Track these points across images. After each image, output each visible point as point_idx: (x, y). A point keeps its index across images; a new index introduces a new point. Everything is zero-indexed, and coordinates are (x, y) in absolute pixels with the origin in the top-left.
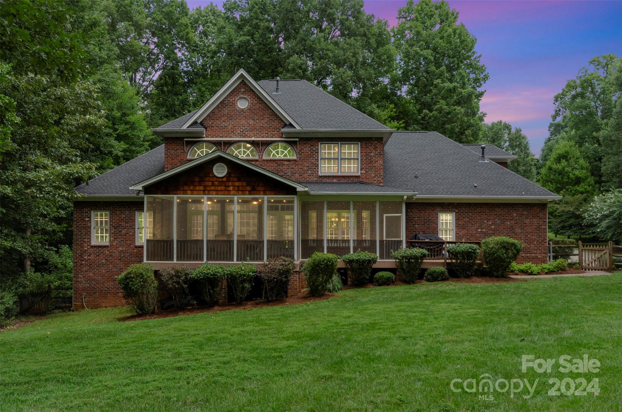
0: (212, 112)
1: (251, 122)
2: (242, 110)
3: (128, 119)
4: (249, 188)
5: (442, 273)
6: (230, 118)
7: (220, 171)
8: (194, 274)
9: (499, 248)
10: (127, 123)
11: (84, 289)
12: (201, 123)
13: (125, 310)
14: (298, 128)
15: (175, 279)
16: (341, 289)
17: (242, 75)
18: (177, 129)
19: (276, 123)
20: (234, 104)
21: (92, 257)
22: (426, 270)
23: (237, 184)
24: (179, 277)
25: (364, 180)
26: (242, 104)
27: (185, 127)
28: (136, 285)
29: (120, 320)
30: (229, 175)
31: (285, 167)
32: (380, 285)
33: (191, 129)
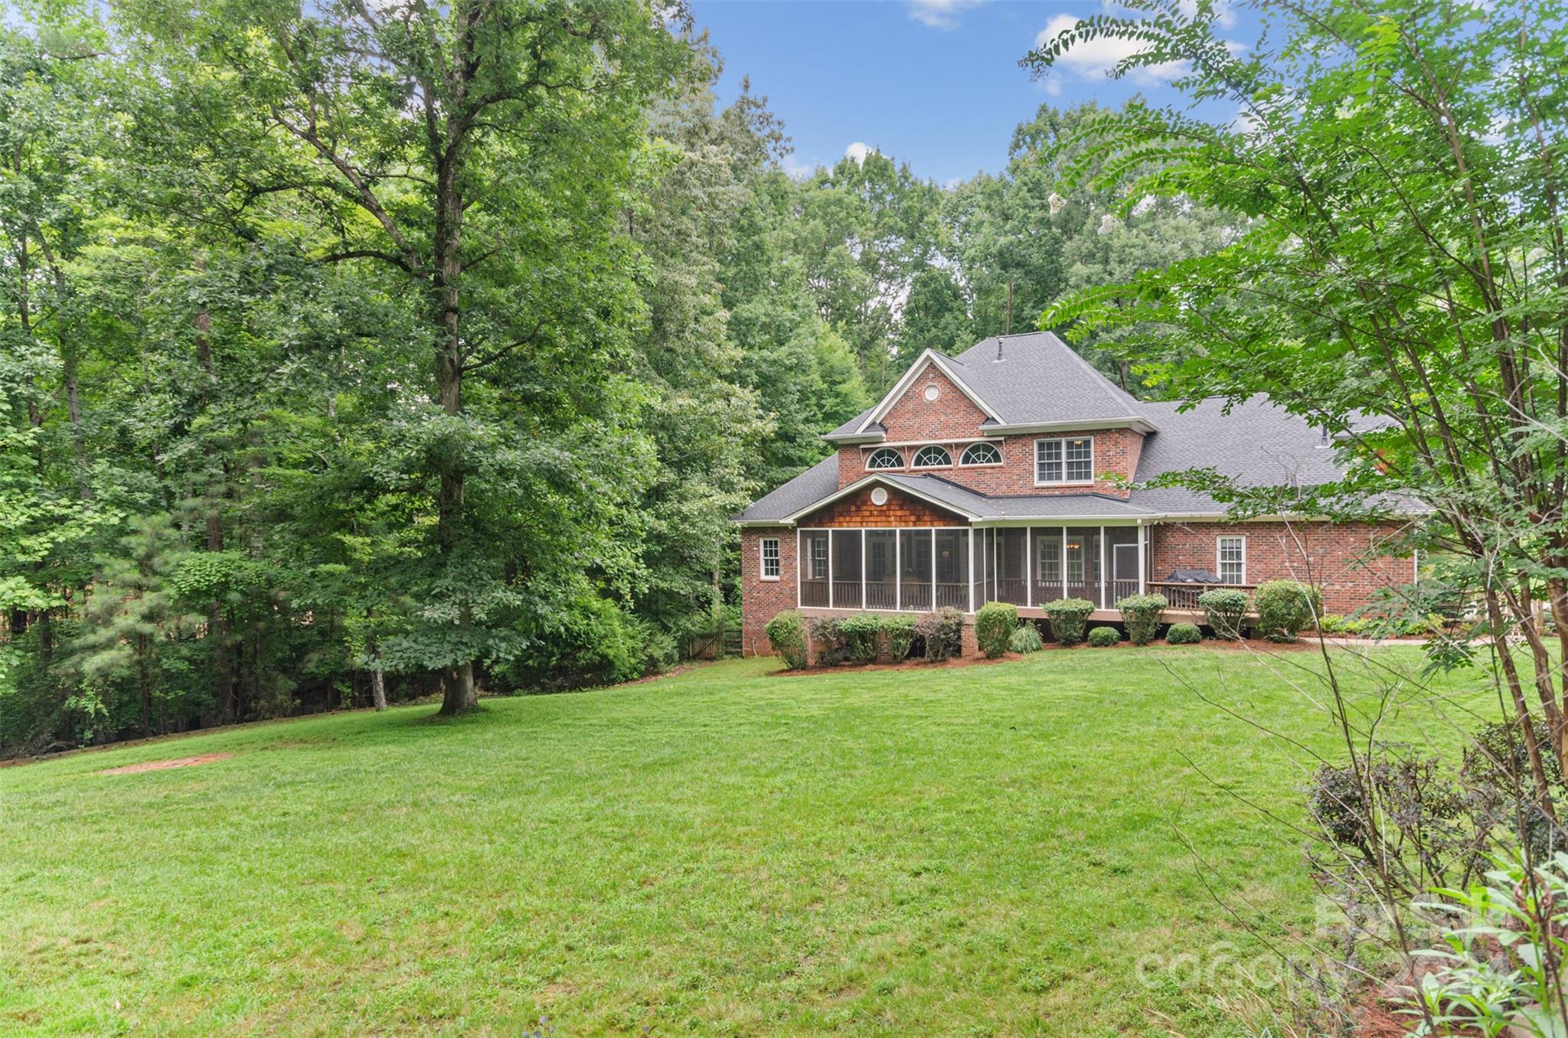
0: (894, 408)
1: (943, 418)
2: (931, 403)
3: (840, 388)
4: (913, 518)
5: (1188, 632)
6: (916, 414)
7: (879, 498)
8: (844, 625)
9: (1273, 600)
10: (837, 395)
11: (755, 633)
12: (881, 424)
13: (776, 663)
14: (1003, 423)
15: (821, 631)
16: (1038, 649)
17: (928, 358)
18: (850, 435)
19: (975, 417)
20: (920, 395)
21: (761, 594)
22: (1169, 625)
23: (899, 513)
24: (826, 628)
25: (1100, 492)
26: (932, 395)
27: (859, 432)
28: (781, 635)
29: (770, 674)
30: (889, 503)
31: (988, 477)
32: (1095, 646)
33: (867, 434)
